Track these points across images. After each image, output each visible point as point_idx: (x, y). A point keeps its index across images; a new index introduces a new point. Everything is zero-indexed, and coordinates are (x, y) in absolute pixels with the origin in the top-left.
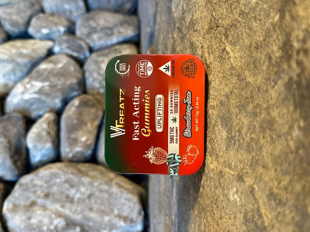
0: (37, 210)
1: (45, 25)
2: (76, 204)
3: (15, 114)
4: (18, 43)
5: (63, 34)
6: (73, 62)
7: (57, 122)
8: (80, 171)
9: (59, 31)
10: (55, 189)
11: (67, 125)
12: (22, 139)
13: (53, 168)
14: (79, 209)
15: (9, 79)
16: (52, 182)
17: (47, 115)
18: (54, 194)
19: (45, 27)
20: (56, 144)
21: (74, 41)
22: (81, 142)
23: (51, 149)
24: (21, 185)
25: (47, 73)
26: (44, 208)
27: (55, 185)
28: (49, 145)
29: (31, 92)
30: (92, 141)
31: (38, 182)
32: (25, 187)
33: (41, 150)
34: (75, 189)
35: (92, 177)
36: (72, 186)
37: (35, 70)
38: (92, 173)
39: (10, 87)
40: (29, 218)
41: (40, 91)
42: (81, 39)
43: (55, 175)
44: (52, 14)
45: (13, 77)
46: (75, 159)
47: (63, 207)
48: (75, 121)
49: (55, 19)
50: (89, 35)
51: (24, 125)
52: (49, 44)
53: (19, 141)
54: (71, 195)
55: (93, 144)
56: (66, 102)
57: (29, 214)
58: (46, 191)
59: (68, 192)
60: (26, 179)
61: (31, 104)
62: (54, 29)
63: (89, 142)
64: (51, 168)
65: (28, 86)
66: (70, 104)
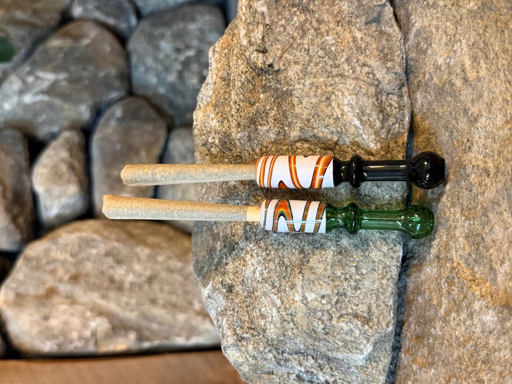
0: (60, 303)
2: (127, 293)
3: (8, 132)
6: (108, 37)
7: (86, 149)
8: (131, 236)
10: (89, 266)
11: (103, 152)
12: (25, 177)
13: (83, 230)
14: (133, 301)
16: (82, 255)
17: (66, 134)
18: (87, 275)
20: (85, 185)
23: (78, 195)
24: (28, 260)
25: (62, 56)
26: (72, 300)
27: (88, 259)
28: (73, 190)
29: (35, 90)
31: (57, 254)
32: (35, 263)
33: (59, 197)
34: (125, 267)
35: (153, 246)
36: (119, 262)
37: (40, 48)
38: (151, 239)
40: (46, 318)
41: (52, 90)
43: (87, 243)
47: (104, 297)
48: (118, 147)
51: (27, 150)
53: (20, 181)
54: (117, 278)
56: (98, 112)
57: (45, 311)
58: (73, 271)
59: (112, 271)
60: (36, 249)
61: (37, 114)
64: (80, 230)
65: (30, 79)
66: (107, 114)
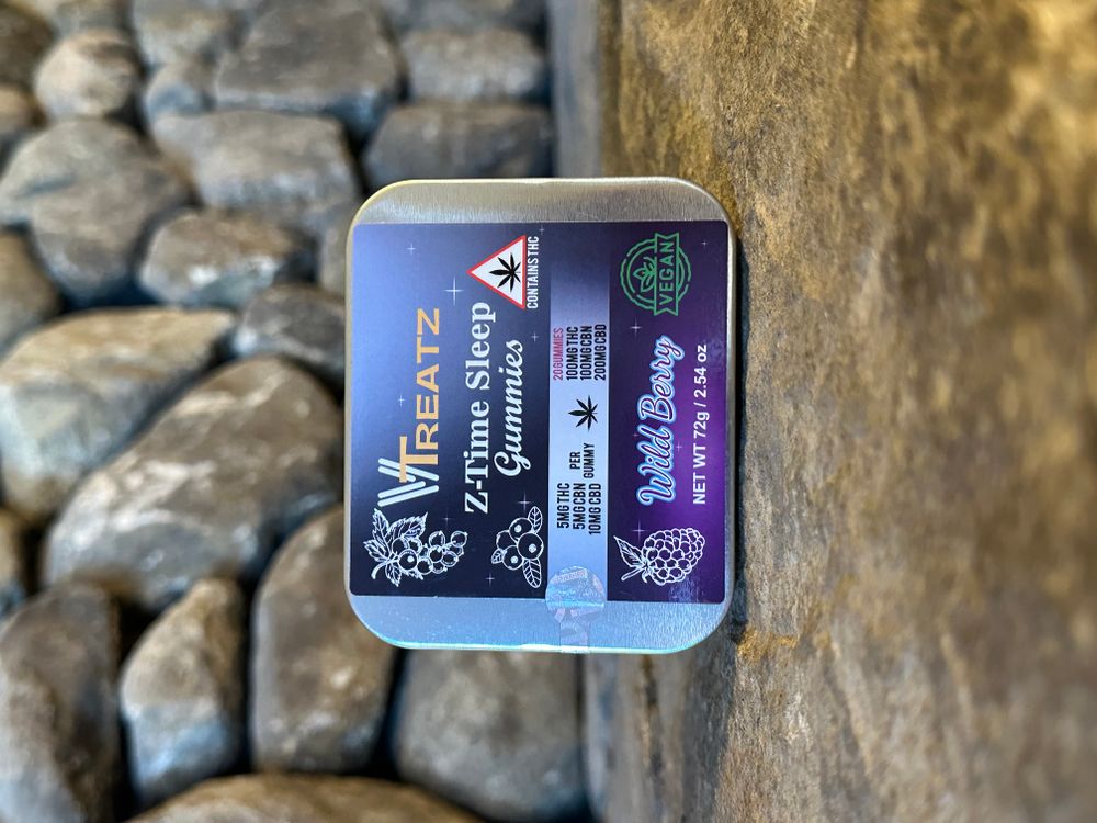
1: (202, 253)
3: (78, 592)
4: (101, 324)
5: (268, 283)
6: (306, 385)
7: (242, 617)
8: (324, 809)
9: (255, 273)
11: (278, 627)
12: (105, 685)
13: (220, 797)
15: (62, 460)
17: (203, 590)
19: (204, 261)
20: (234, 700)
21: (311, 307)
22: (331, 691)
23: (215, 722)
25: (204, 430)
28: (205, 708)
29: (143, 500)
30: (373, 684)
33: (174, 727)
37: (164, 419)
38: (373, 817)
39: (65, 490)
41: (180, 500)
44: (231, 212)
45: (76, 453)
46: (309, 762)
48: (310, 610)
49: (242, 231)
51: (115, 630)
52: (220, 322)
53: (93, 695)
55: (380, 696)
56: (274, 539)
61: (145, 551)
62: (238, 265)
63: (361, 692)
64: (212, 798)
65: (134, 481)
66: (293, 544)
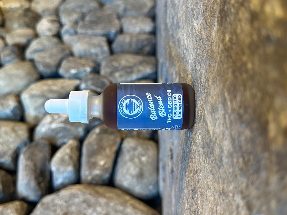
1: (74, 66)
3: (42, 142)
4: (50, 82)
5: (88, 74)
7: (79, 148)
8: (97, 193)
9: (85, 71)
10: (73, 208)
11: (88, 151)
12: (47, 163)
13: (73, 189)
15: (40, 112)
16: (71, 202)
17: (71, 142)
18: (72, 213)
19: (74, 68)
20: (77, 167)
21: (98, 79)
22: (100, 166)
23: (73, 172)
24: (43, 204)
27: (74, 204)
28: (70, 169)
30: (110, 164)
31: (58, 201)
32: (46, 206)
33: (63, 173)
34: (92, 208)
35: (108, 198)
36: (89, 206)
38: (109, 195)
39: (40, 119)
41: (66, 121)
42: (104, 77)
43: (74, 196)
44: (81, 57)
45: (43, 111)
46: (94, 182)
48: (95, 147)
49: (83, 61)
50: (112, 74)
51: (50, 151)
52: (77, 82)
53: (44, 165)
55: (111, 167)
56: (88, 131)
58: (65, 210)
59: (85, 211)
60: (48, 199)
61: (58, 133)
62: (82, 69)
63: (107, 166)
64: (71, 189)
65: (56, 117)
66: (92, 132)
